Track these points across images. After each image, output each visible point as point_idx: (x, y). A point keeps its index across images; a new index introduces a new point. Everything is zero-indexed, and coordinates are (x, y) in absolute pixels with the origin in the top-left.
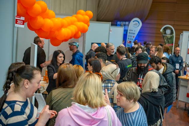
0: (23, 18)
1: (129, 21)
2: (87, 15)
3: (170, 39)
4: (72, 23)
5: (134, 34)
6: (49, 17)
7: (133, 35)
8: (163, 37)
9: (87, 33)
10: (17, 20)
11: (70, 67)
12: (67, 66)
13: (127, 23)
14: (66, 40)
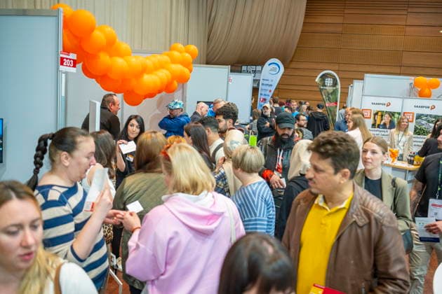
0: (73, 56)
1: (262, 64)
2: (187, 51)
3: (332, 94)
4: (162, 66)
5: (271, 85)
6: (121, 55)
7: (269, 88)
8: (321, 90)
9: (188, 83)
10: (62, 59)
11: (157, 137)
12: (151, 137)
13: (259, 68)
14: (151, 95)
